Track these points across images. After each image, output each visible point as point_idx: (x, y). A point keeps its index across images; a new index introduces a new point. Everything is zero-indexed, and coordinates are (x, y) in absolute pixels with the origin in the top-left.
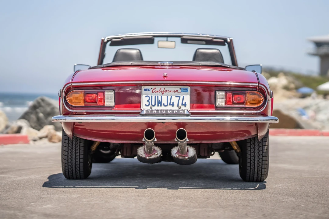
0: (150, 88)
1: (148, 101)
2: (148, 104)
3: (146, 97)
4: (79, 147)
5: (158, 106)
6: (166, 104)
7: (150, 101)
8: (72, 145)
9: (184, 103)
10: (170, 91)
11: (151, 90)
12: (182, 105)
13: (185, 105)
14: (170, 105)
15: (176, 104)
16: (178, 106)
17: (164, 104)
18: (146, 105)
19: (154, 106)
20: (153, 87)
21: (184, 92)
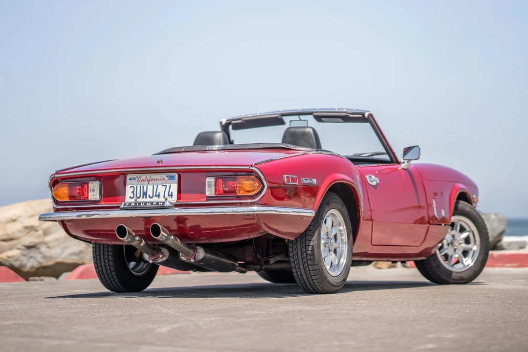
0: (136, 177)
1: (133, 192)
2: (132, 196)
3: (131, 187)
4: (106, 252)
5: (143, 198)
6: (151, 196)
7: (135, 192)
8: (100, 249)
9: (170, 194)
10: (157, 180)
11: (137, 179)
12: (169, 195)
13: (171, 196)
14: (156, 196)
15: (162, 195)
16: (164, 197)
17: (149, 195)
18: (130, 197)
19: (138, 198)
20: (139, 175)
21: (171, 179)
